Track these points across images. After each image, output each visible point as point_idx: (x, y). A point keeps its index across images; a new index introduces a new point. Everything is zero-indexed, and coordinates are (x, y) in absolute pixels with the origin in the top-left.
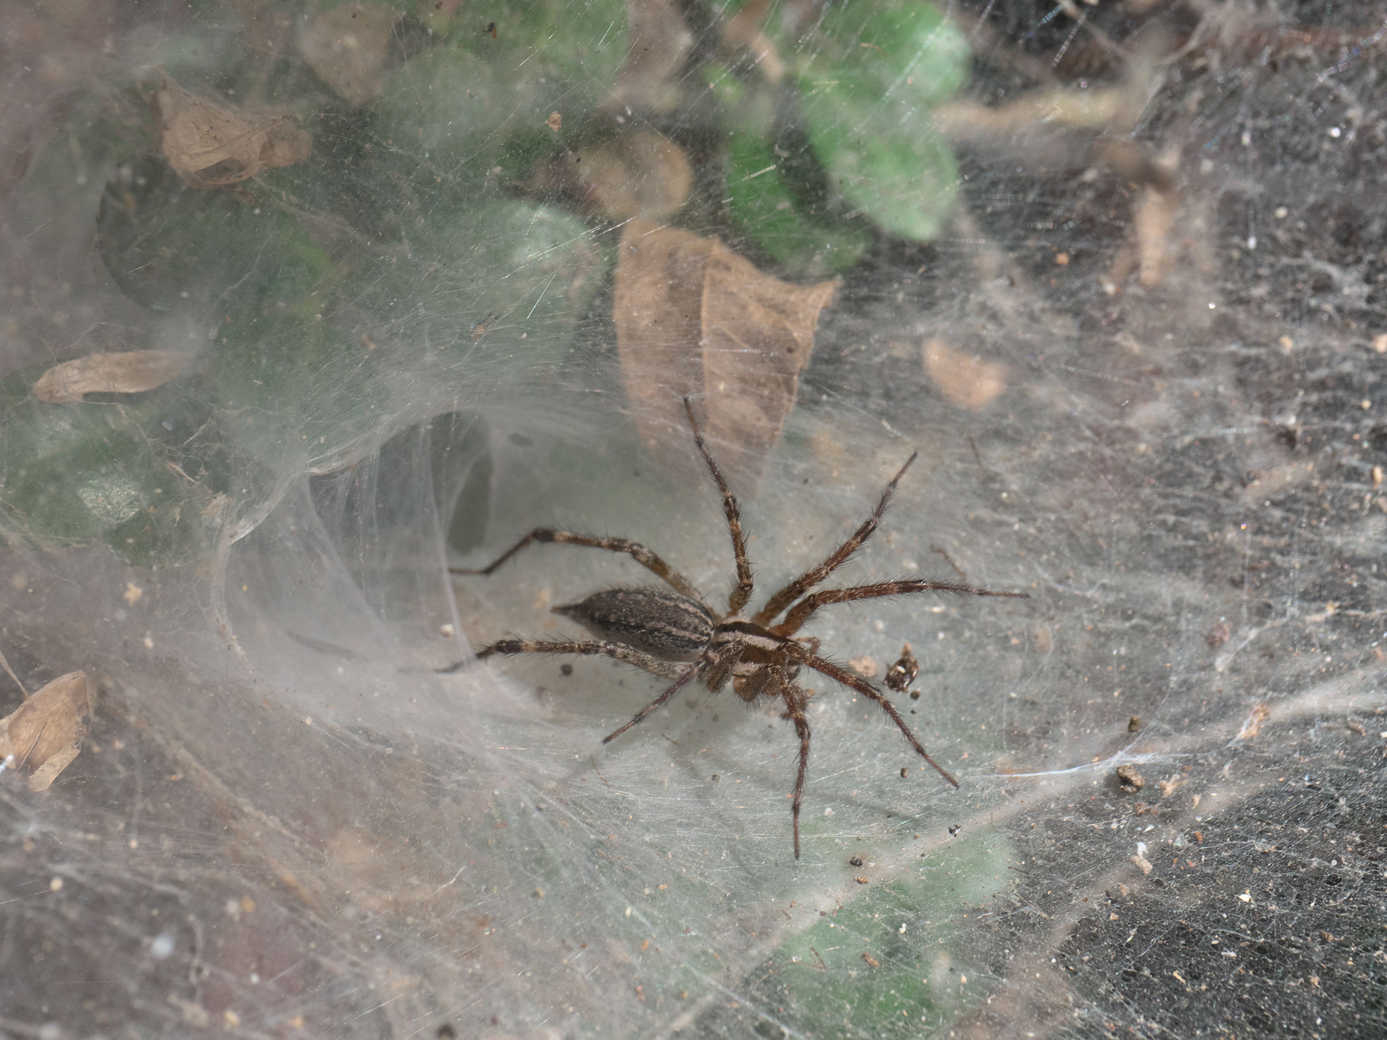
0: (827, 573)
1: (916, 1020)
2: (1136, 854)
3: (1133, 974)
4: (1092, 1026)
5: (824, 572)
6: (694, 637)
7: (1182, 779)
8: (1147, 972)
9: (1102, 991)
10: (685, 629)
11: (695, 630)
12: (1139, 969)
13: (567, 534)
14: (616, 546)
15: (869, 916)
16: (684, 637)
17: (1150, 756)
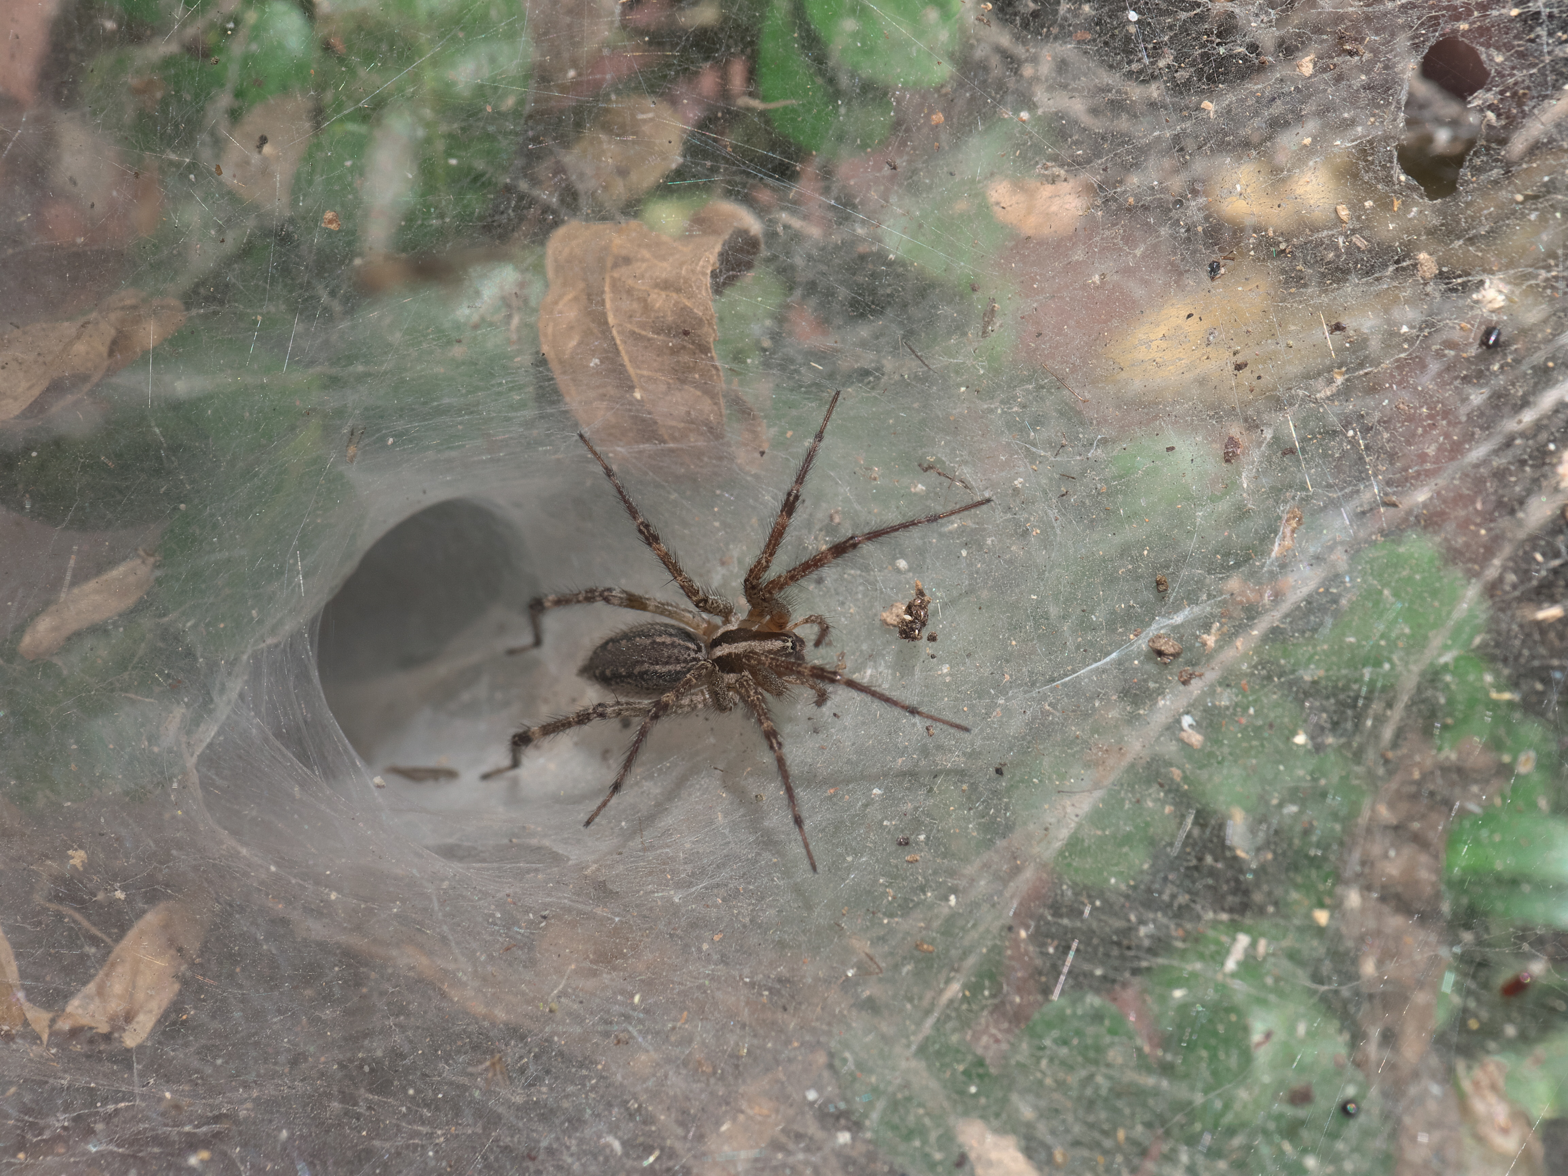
0: (767, 562)
1: (980, 997)
2: (1182, 730)
3: (1196, 868)
4: (1160, 940)
5: (763, 561)
6: (678, 668)
7: (1222, 625)
8: (1209, 859)
9: (1166, 897)
10: (667, 663)
11: (678, 661)
12: (1200, 859)
13: (552, 597)
14: (590, 596)
15: (923, 897)
16: (670, 671)
17: (1187, 611)
